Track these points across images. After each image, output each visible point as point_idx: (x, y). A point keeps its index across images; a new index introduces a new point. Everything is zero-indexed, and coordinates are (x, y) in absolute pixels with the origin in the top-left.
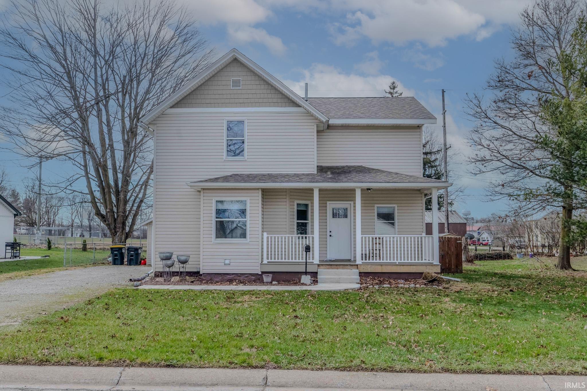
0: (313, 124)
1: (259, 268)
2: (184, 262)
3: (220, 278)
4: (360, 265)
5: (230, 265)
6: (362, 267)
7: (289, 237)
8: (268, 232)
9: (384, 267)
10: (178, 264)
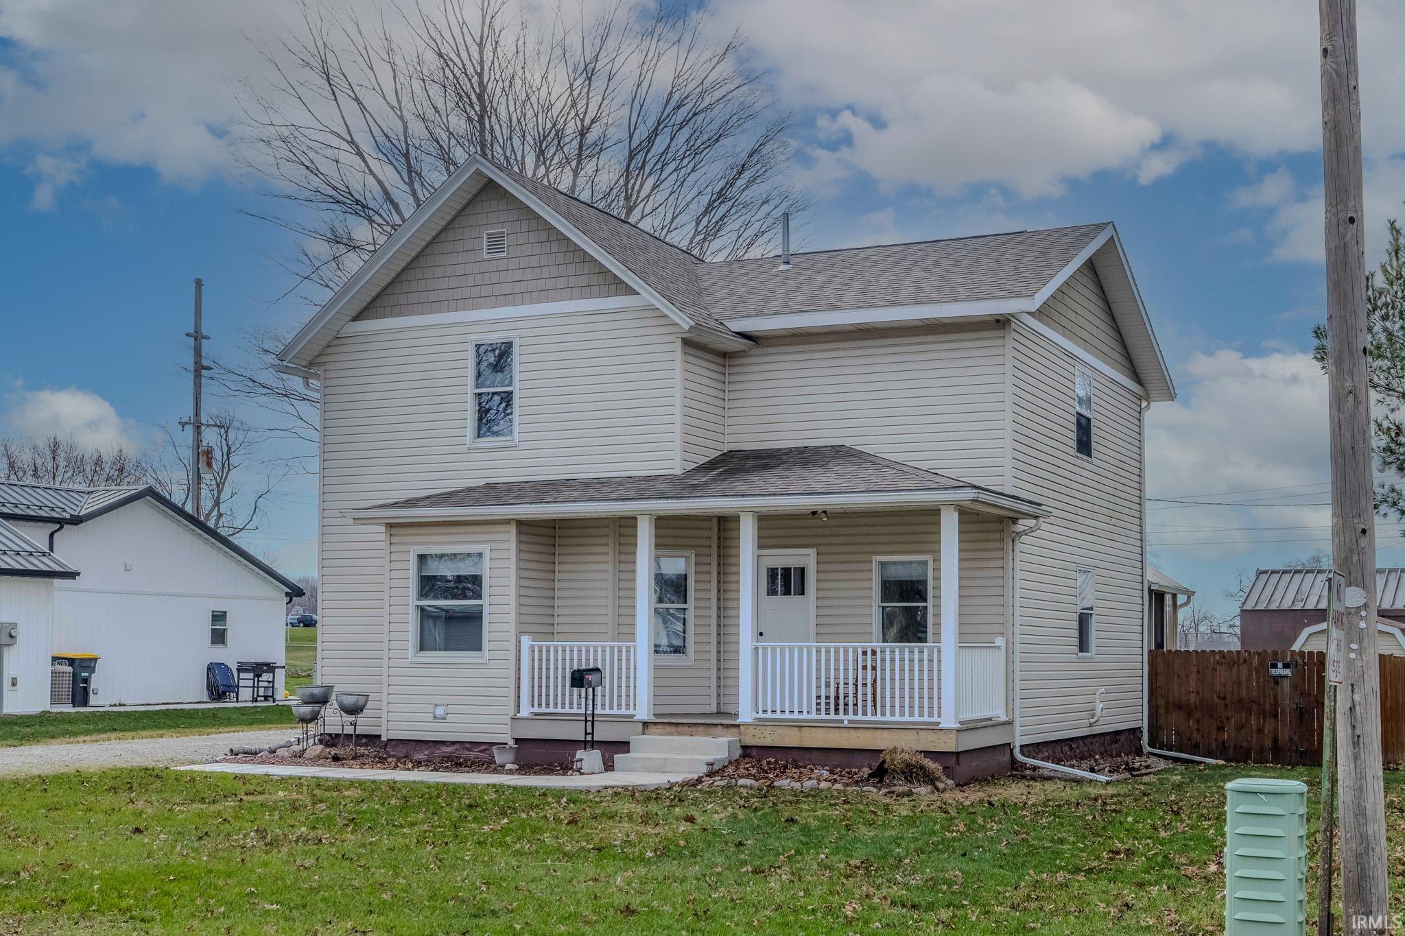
0: (672, 338)
1: (507, 729)
2: (354, 710)
3: (426, 753)
4: (747, 725)
5: (445, 719)
6: (751, 730)
7: (612, 648)
8: (536, 635)
9: (806, 732)
10: (338, 714)
